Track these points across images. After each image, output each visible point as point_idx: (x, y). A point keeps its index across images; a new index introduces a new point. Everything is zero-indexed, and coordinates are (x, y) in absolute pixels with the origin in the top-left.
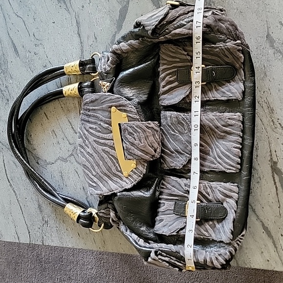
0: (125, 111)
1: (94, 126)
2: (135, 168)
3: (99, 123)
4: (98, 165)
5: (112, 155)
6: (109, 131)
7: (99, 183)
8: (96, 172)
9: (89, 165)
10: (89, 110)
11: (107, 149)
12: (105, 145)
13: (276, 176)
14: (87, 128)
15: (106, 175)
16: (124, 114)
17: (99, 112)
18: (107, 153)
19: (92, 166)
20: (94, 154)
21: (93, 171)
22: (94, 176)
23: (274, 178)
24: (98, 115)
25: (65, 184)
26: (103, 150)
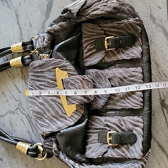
0: (66, 70)
1: (43, 83)
2: (76, 111)
3: (47, 80)
4: (49, 111)
5: (58, 103)
6: (55, 85)
7: (50, 123)
8: (47, 116)
9: (41, 112)
10: (38, 72)
11: (54, 98)
13: (164, 109)
14: (38, 85)
15: (54, 117)
16: (66, 72)
17: (46, 73)
18: (54, 101)
19: (44, 112)
20: (45, 103)
21: (45, 115)
22: (46, 119)
23: (163, 111)
24: (45, 75)
25: (14, 130)
26: (51, 99)
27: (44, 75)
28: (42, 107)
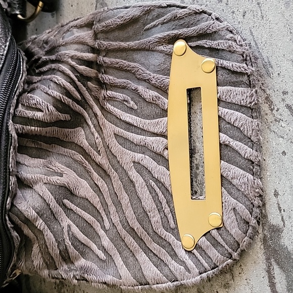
1: (120, 96)
2: (218, 229)
3: (134, 86)
4: (118, 204)
5: (157, 181)
6: (158, 111)
7: (114, 252)
9: (96, 201)
11: (148, 161)
12: (144, 148)
18: (145, 173)
21: (105, 218)
22: (106, 231)
24: (133, 64)
26: (134, 162)
27: (127, 63)
28: (101, 183)
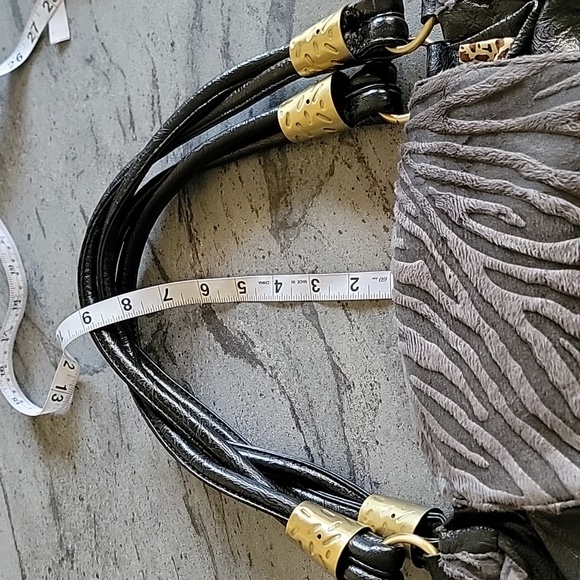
1: (491, 206)
3: (519, 189)
4: (502, 379)
7: (503, 454)
8: (488, 405)
9: (456, 375)
10: (471, 137)
11: (551, 307)
12: (542, 288)
14: (457, 212)
15: (535, 420)
19: (473, 380)
21: (474, 401)
22: (482, 423)
26: (526, 312)
27: (504, 153)
28: (462, 346)
